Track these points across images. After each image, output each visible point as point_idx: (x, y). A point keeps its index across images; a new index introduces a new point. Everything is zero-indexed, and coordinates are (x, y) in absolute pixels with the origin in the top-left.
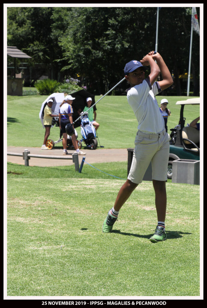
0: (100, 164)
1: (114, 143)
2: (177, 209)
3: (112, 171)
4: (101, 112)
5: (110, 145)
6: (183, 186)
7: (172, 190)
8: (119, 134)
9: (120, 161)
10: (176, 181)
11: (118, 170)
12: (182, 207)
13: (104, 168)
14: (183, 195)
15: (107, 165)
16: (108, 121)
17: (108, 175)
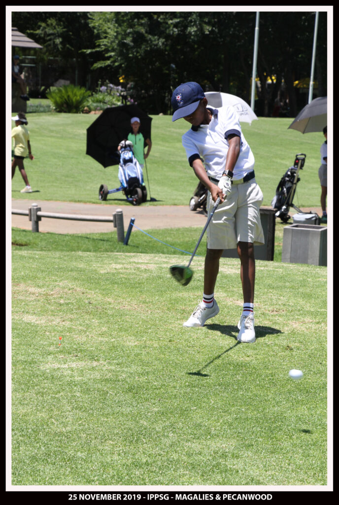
0: (160, 230)
1: (183, 196)
2: (293, 306)
3: (179, 242)
4: (161, 143)
5: (175, 199)
6: (303, 268)
7: (284, 273)
8: (191, 181)
9: (193, 227)
10: (289, 260)
11: (189, 241)
12: (302, 302)
13: (166, 237)
14: (304, 284)
15: (172, 232)
16: (172, 159)
17: (173, 250)
